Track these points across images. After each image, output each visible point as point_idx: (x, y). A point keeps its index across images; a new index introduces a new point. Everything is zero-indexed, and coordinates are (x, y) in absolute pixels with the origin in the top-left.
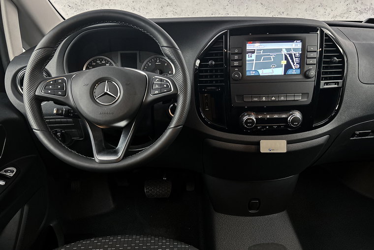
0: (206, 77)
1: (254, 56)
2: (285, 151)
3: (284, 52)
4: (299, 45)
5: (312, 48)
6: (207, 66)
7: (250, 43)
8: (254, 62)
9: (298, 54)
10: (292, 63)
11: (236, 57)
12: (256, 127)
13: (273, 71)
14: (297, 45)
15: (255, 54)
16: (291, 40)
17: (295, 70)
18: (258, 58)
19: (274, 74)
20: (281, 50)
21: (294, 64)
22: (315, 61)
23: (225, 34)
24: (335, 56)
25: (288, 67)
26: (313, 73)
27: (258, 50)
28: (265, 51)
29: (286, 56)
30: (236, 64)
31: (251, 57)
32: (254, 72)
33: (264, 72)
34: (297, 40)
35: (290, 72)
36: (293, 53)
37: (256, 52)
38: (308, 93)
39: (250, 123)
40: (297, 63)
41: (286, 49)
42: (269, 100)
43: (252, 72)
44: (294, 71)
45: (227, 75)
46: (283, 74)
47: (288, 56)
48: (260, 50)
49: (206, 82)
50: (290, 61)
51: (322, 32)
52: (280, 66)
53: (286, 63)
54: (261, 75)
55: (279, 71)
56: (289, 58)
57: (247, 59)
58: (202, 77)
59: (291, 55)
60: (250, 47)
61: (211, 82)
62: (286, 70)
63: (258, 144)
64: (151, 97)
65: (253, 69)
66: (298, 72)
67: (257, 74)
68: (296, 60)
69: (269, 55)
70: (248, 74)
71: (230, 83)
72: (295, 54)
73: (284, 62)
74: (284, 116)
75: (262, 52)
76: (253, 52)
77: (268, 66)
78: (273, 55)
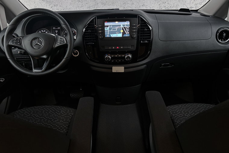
0: (89, 37)
1: (108, 28)
2: (123, 71)
3: (122, 26)
5: (134, 25)
6: (88, 33)
7: (106, 22)
8: (108, 31)
9: (128, 27)
11: (100, 29)
12: (111, 61)
13: (117, 35)
14: (127, 23)
15: (109, 27)
16: (125, 21)
17: (127, 34)
18: (110, 29)
19: (118, 37)
20: (120, 25)
21: (126, 32)
22: (136, 30)
23: (95, 18)
24: (146, 28)
25: (124, 33)
27: (110, 25)
28: (113, 26)
30: (100, 32)
31: (107, 28)
32: (109, 36)
33: (113, 36)
34: (127, 21)
36: (126, 27)
38: (134, 45)
39: (108, 59)
42: (116, 48)
43: (107, 36)
45: (97, 37)
49: (89, 40)
50: (125, 30)
51: (139, 17)
52: (120, 33)
55: (120, 35)
56: (124, 29)
57: (105, 29)
58: (86, 37)
60: (106, 24)
61: (91, 40)
62: (123, 35)
63: (112, 69)
64: (57, 45)
65: (108, 34)
66: (129, 35)
68: (128, 30)
69: (115, 28)
70: (106, 36)
71: (98, 40)
73: (122, 31)
74: (123, 56)
76: (108, 26)
77: (115, 33)
78: (117, 28)
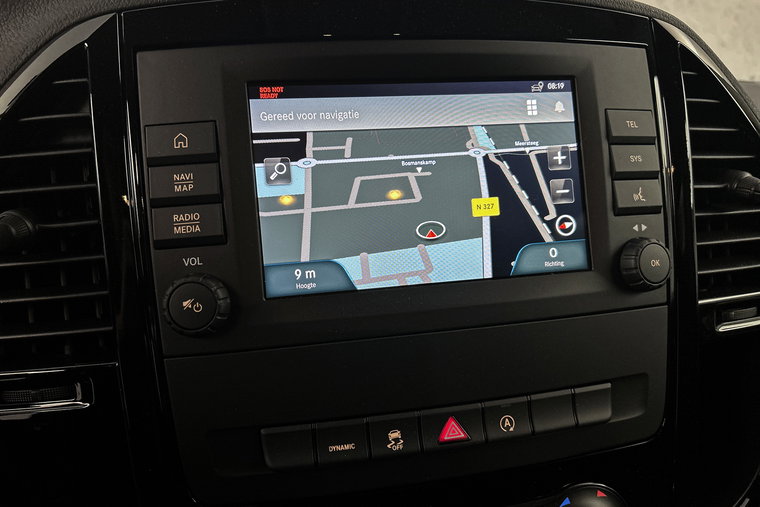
1: (301, 169)
3: (482, 146)
4: (559, 107)
5: (631, 124)
7: (269, 96)
8: (308, 211)
9: (560, 158)
10: (533, 212)
11: (183, 182)
13: (425, 258)
14: (547, 109)
15: (309, 161)
16: (516, 76)
18: (327, 185)
19: (434, 278)
20: (459, 136)
21: (543, 211)
22: (652, 193)
25: (511, 233)
26: (657, 260)
27: (321, 137)
28: (366, 141)
29: (492, 170)
30: (185, 223)
31: (287, 178)
32: (311, 273)
33: (375, 269)
34: (548, 78)
35: (527, 261)
36: (532, 149)
37: (310, 148)
38: (644, 376)
40: (560, 209)
41: (493, 131)
42: (429, 444)
43: (298, 273)
44: (553, 252)
46: (489, 274)
47: (505, 167)
48: (339, 136)
50: (523, 196)
52: (464, 228)
53: (496, 212)
54: (359, 287)
55: (465, 261)
56: (513, 181)
57: (263, 190)
59: (520, 163)
60: (269, 115)
65: (305, 257)
66: (576, 256)
67: (333, 284)
68: (558, 192)
69: (396, 166)
70: (277, 285)
71: (159, 357)
72: (543, 159)
73: (486, 207)
75: (348, 147)
76: (296, 152)
77: (394, 232)
78: (418, 164)
